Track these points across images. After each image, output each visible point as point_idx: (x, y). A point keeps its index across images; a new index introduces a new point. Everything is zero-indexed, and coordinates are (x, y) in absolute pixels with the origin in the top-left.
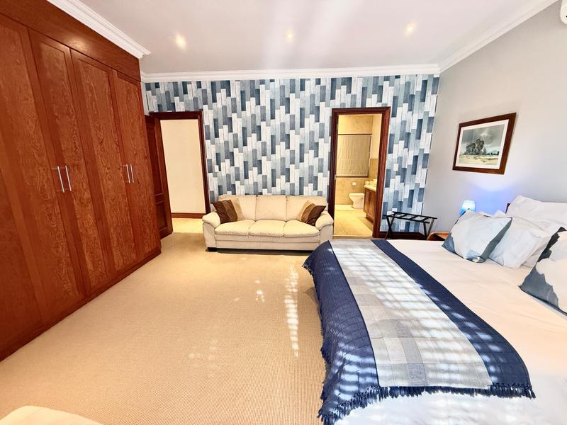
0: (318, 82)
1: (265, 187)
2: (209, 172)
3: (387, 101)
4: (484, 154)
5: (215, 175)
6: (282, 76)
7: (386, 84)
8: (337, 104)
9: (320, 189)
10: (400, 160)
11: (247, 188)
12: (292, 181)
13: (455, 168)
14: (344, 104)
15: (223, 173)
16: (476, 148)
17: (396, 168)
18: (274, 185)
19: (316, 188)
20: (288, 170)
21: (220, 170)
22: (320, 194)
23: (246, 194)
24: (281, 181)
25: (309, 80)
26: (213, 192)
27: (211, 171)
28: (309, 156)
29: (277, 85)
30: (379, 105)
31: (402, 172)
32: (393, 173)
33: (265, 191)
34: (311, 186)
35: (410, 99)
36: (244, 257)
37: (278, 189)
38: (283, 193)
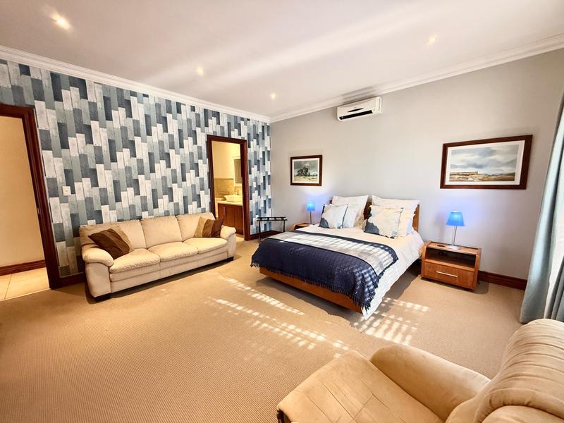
0: (193, 109)
1: (145, 208)
2: (51, 196)
3: (244, 136)
4: (309, 175)
5: (64, 200)
6: (157, 94)
7: (242, 123)
8: (210, 131)
9: (203, 206)
10: (256, 179)
11: (120, 213)
12: (175, 200)
13: (292, 184)
14: (216, 132)
15: (80, 197)
16: (304, 172)
17: (255, 186)
18: (156, 206)
19: (199, 206)
20: (171, 189)
21: (73, 192)
22: (204, 211)
23: (119, 221)
24: (163, 201)
25: (185, 105)
26: (61, 225)
27: (55, 194)
28: (191, 175)
29: (151, 101)
30: (240, 138)
31: (258, 187)
32: (253, 189)
33: (145, 215)
34: (195, 203)
35: (257, 136)
36: (162, 288)
37: (161, 210)
38: (167, 214)
